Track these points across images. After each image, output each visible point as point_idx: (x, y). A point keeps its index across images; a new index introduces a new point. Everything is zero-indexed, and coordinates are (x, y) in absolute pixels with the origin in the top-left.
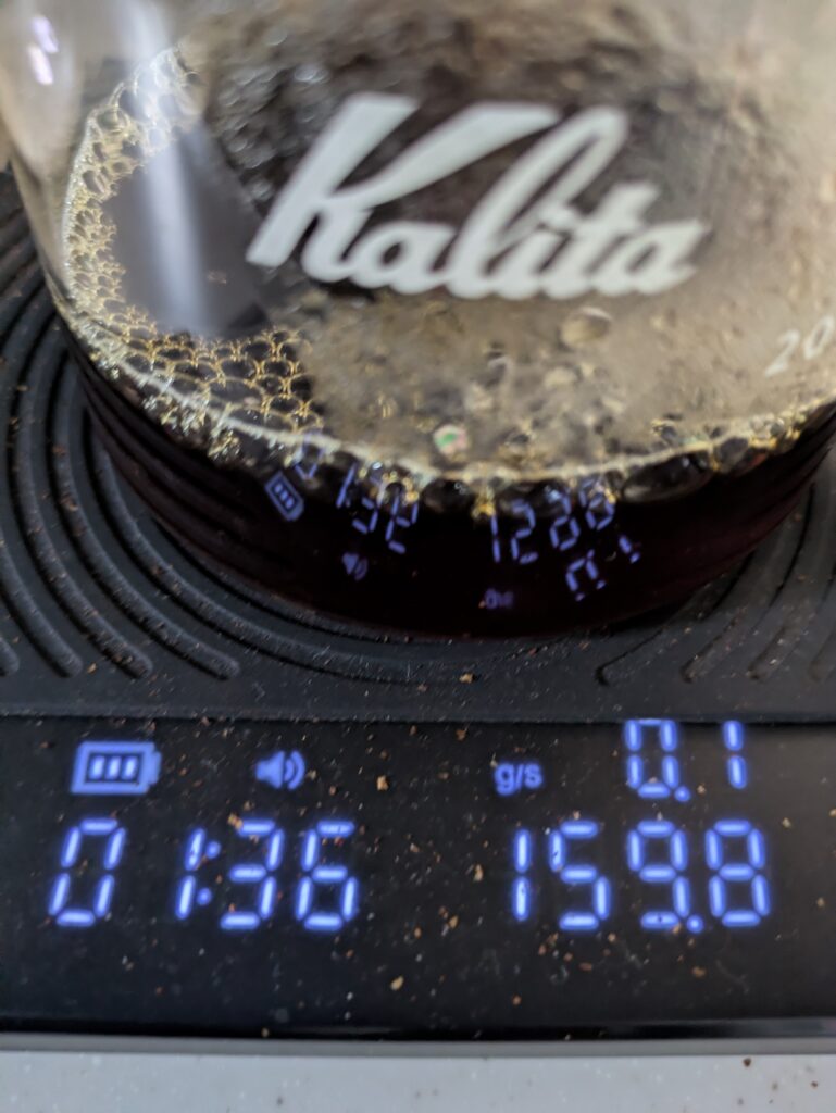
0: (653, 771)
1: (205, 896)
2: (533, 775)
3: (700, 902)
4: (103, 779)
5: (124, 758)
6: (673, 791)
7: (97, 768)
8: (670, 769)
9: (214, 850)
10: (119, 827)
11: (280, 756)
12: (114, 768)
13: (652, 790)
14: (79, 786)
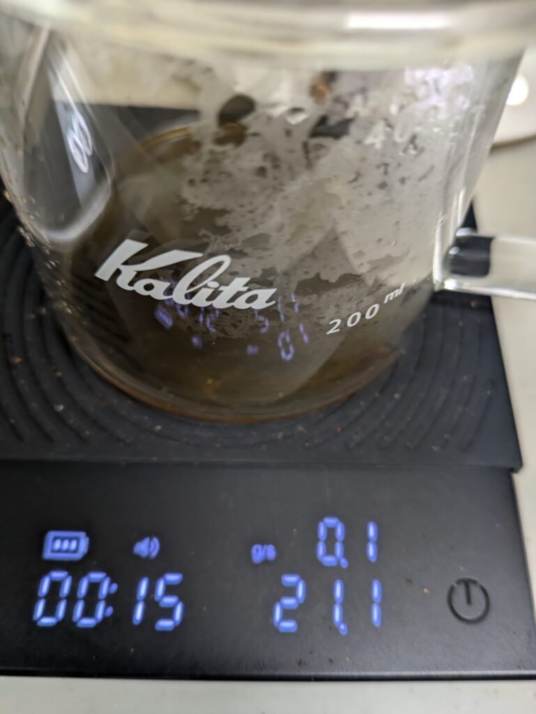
0: (330, 551)
1: (110, 610)
2: (270, 551)
4: (60, 551)
5: (70, 540)
6: (338, 561)
7: (57, 545)
8: (339, 549)
9: (115, 587)
10: (69, 575)
11: (147, 540)
12: (66, 545)
13: (329, 560)
14: (48, 555)
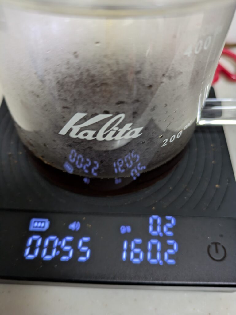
0: (155, 229)
1: (58, 252)
2: (129, 229)
3: (162, 257)
4: (37, 227)
5: (42, 222)
6: (158, 233)
7: (36, 224)
8: (159, 229)
10: (40, 237)
11: (75, 223)
12: (39, 225)
13: (154, 233)
14: (31, 229)
